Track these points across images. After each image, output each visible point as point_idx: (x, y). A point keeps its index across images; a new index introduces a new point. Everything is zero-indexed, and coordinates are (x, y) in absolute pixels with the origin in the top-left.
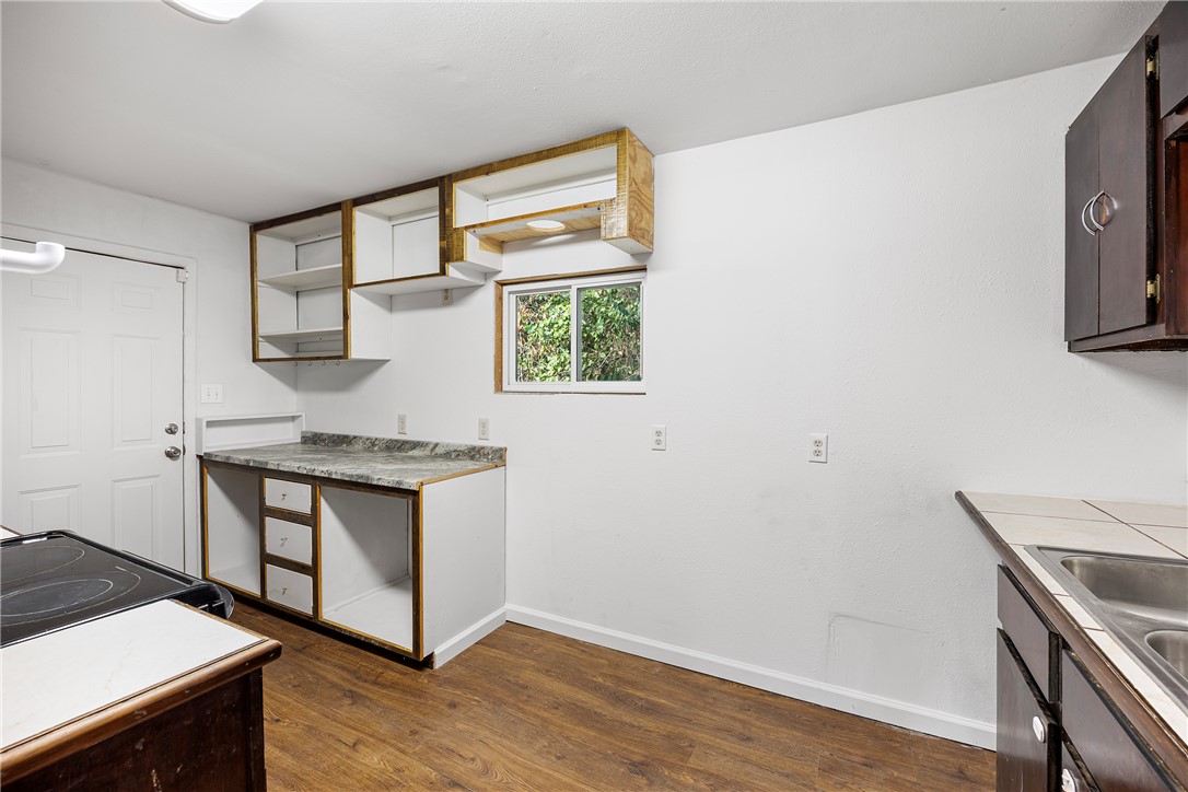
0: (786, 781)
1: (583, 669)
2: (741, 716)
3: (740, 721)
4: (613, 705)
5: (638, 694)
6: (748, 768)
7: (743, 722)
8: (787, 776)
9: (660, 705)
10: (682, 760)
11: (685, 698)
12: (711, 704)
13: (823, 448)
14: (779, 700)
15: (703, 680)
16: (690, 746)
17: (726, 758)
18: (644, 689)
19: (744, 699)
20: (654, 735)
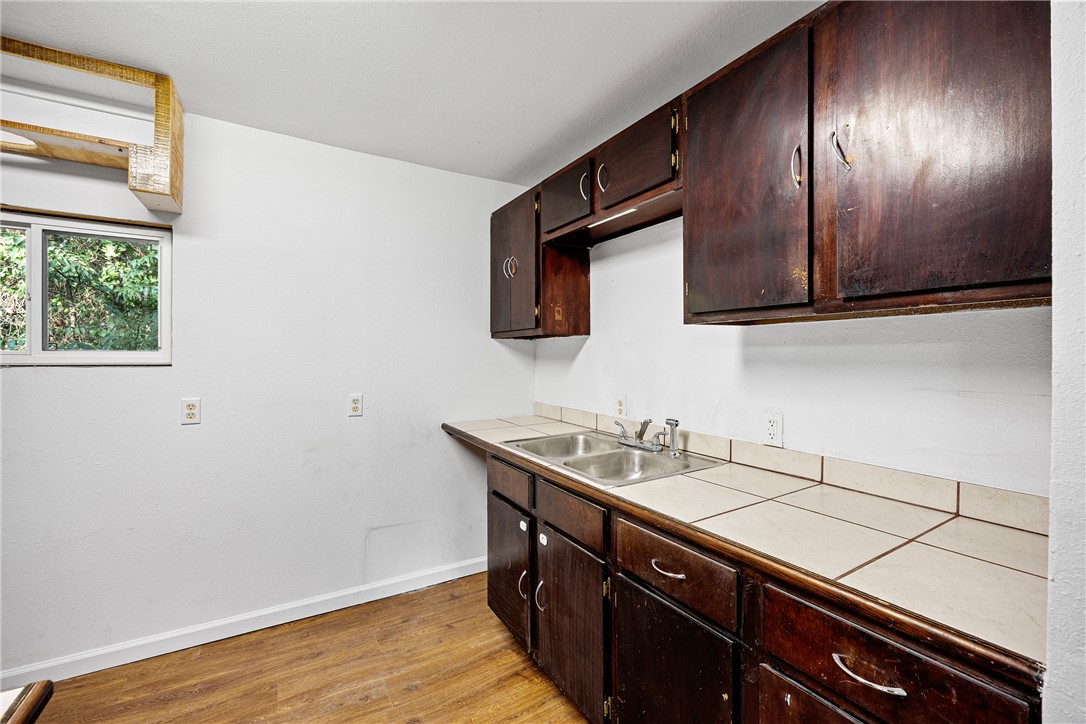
0: (361, 661)
1: (93, 702)
2: (304, 643)
3: (305, 646)
4: (163, 709)
5: (188, 683)
6: (330, 671)
7: (308, 646)
8: (360, 658)
9: (220, 678)
10: (271, 701)
11: (244, 659)
12: (274, 649)
13: (359, 405)
14: (328, 617)
15: (253, 637)
16: (272, 687)
17: (308, 677)
18: (192, 676)
19: (300, 631)
20: (230, 702)
